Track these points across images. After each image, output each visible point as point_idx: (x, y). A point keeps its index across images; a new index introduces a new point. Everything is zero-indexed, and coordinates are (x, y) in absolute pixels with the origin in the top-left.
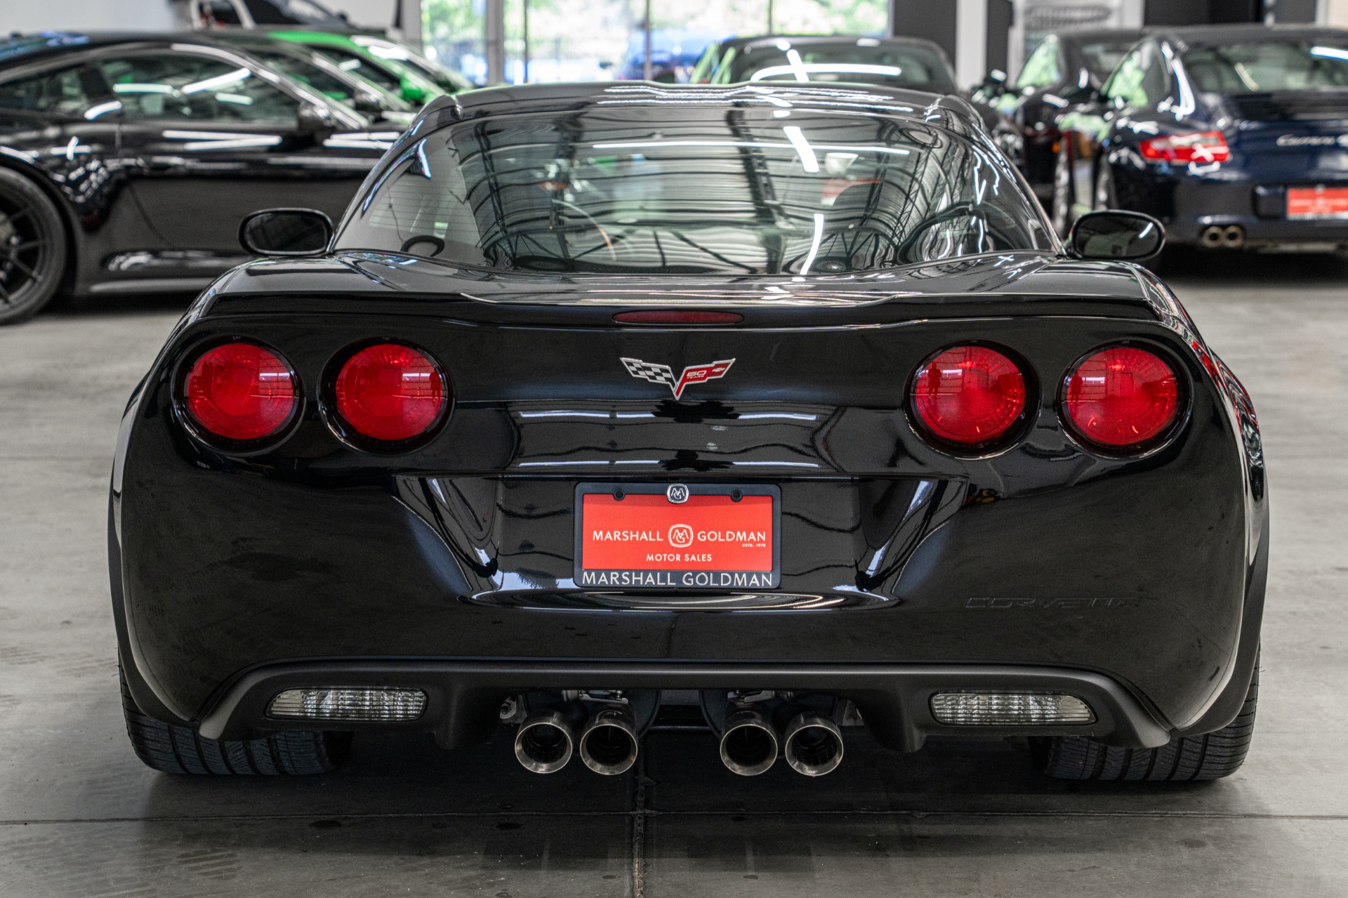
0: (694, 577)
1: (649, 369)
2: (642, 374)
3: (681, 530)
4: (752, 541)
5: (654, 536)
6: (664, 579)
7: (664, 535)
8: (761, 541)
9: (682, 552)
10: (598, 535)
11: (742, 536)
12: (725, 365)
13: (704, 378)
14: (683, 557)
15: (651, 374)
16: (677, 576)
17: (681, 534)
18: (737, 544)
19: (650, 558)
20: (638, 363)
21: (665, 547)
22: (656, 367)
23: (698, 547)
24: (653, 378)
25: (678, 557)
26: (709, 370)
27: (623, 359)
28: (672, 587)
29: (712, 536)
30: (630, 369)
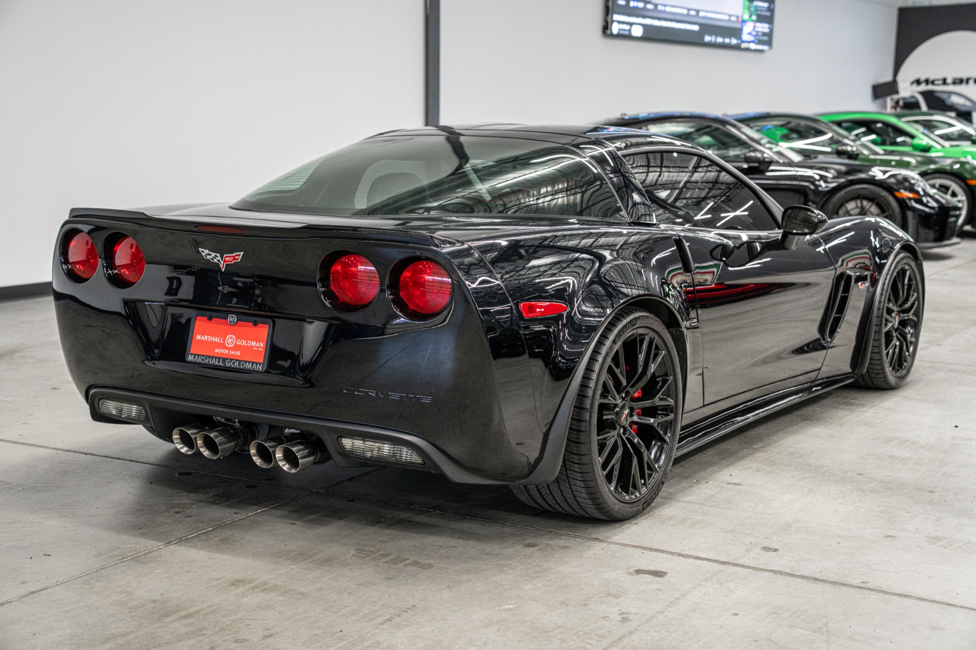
0: (230, 362)
1: (210, 255)
2: (208, 257)
3: (231, 338)
4: (257, 347)
5: (220, 340)
6: (219, 362)
7: (224, 340)
8: (261, 347)
9: (229, 349)
10: (198, 337)
11: (254, 344)
12: (239, 255)
13: (232, 261)
14: (229, 352)
15: (212, 257)
16: (224, 360)
17: (230, 340)
18: (251, 347)
19: (216, 351)
20: (207, 251)
21: (223, 346)
22: (213, 254)
23: (236, 348)
24: (212, 259)
25: (227, 352)
26: (234, 257)
27: (200, 249)
28: (222, 366)
29: (242, 342)
30: (204, 254)
